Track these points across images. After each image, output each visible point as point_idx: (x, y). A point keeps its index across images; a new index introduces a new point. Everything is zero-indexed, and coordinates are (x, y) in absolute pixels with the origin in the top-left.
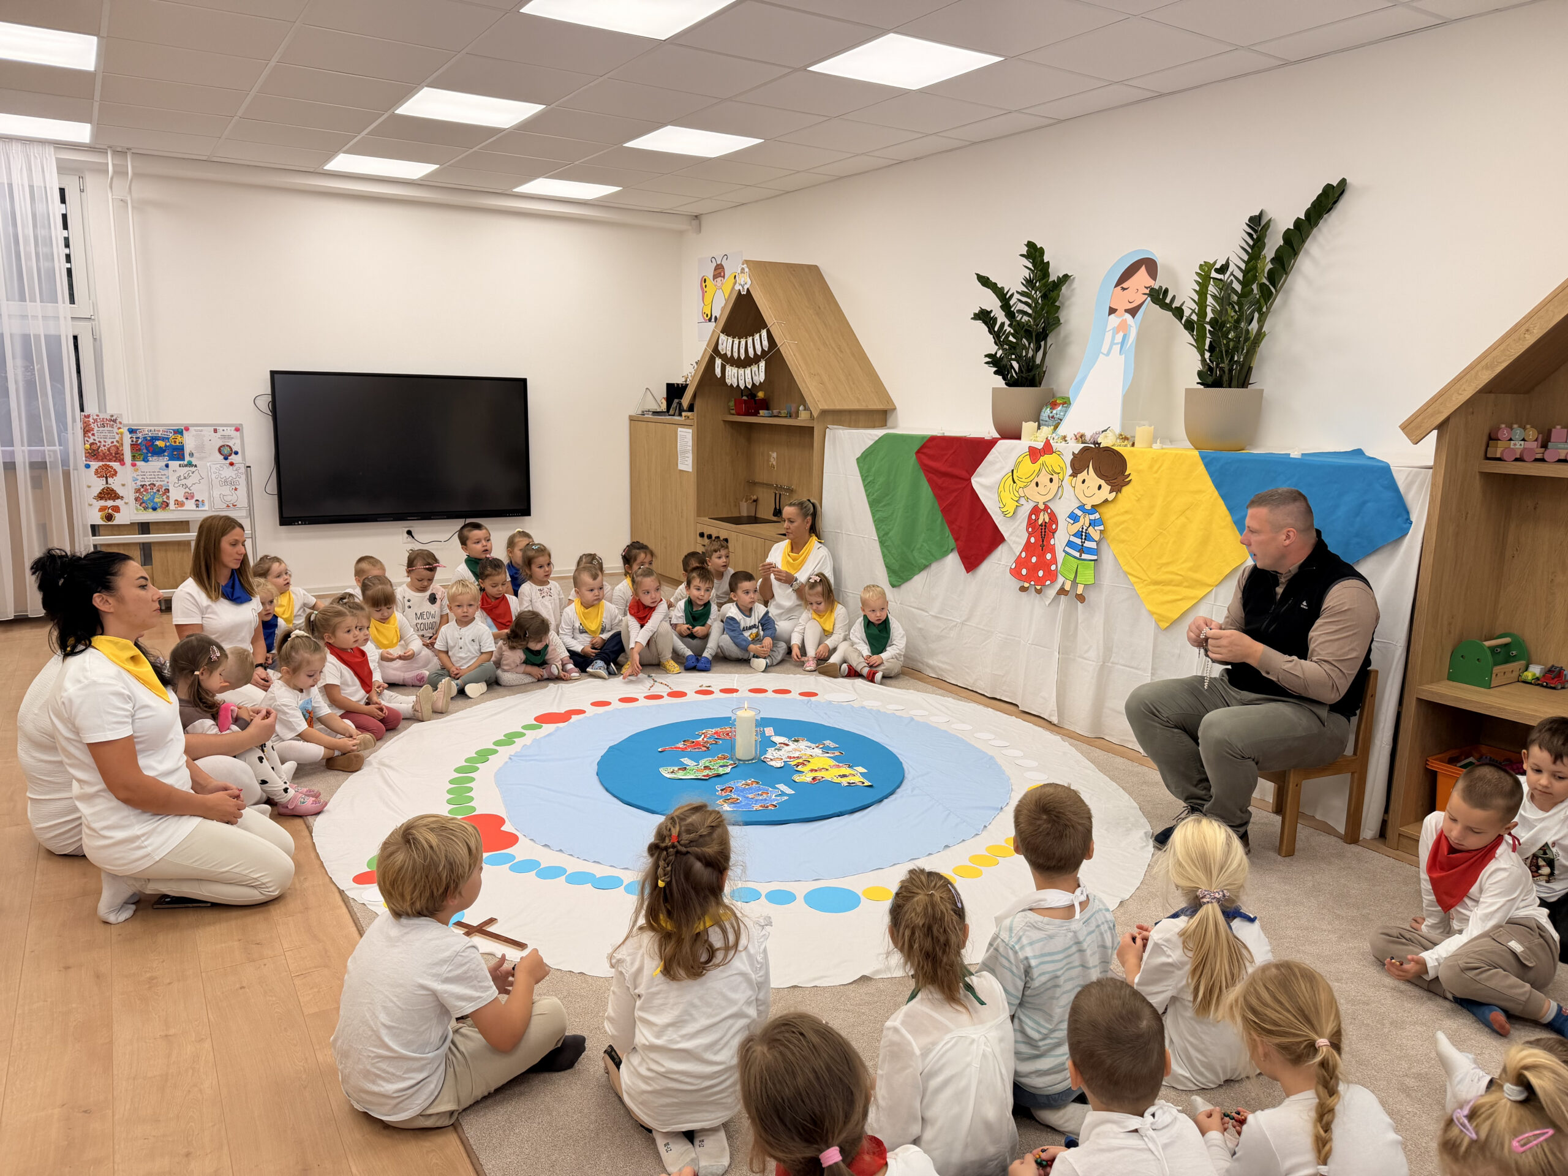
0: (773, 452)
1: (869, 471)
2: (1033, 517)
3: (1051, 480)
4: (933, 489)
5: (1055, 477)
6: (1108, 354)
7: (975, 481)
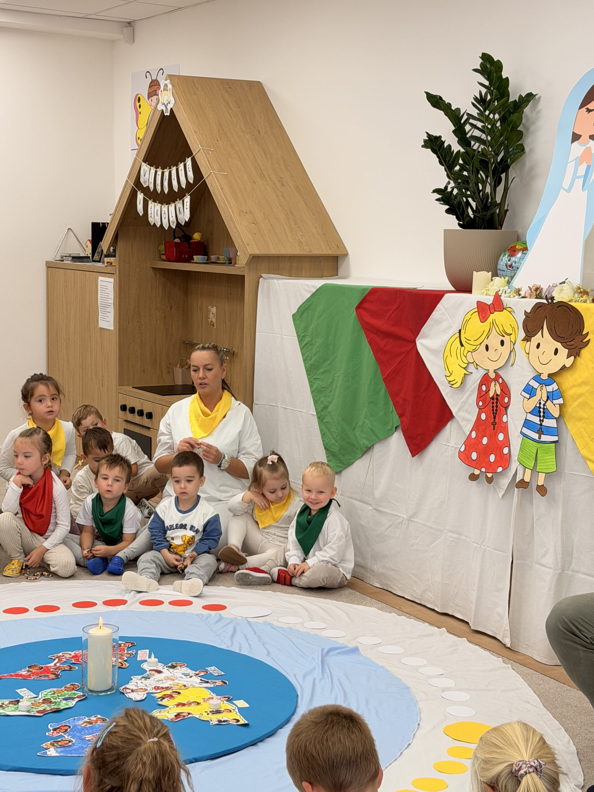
0: (212, 306)
1: (306, 329)
2: (484, 388)
3: (502, 343)
4: (375, 353)
5: (506, 339)
6: (569, 191)
7: (420, 343)
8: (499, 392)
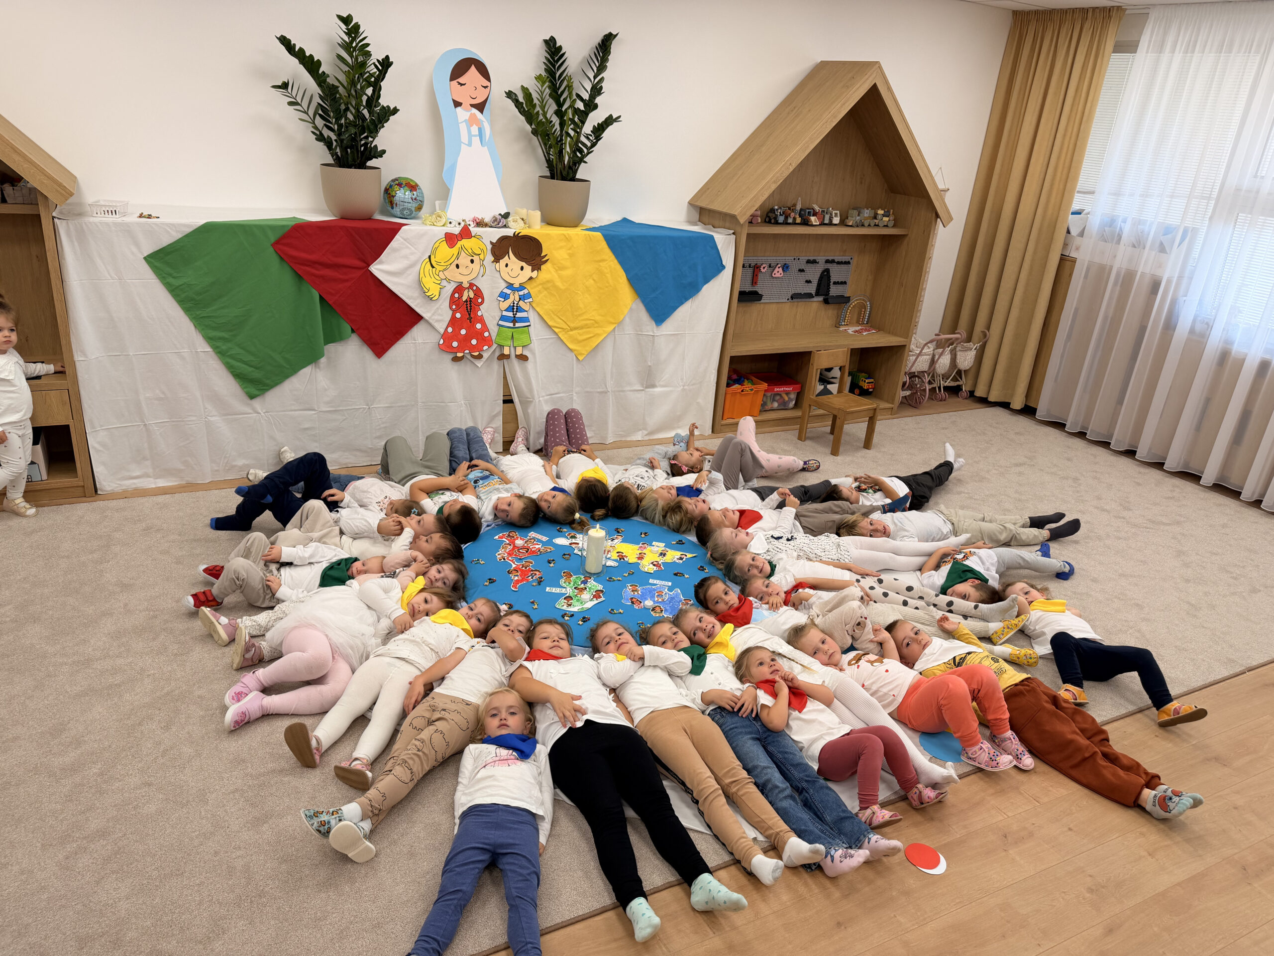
2: (456, 295)
3: (472, 261)
5: (476, 258)
6: (470, 144)
7: (377, 269)
8: (472, 295)
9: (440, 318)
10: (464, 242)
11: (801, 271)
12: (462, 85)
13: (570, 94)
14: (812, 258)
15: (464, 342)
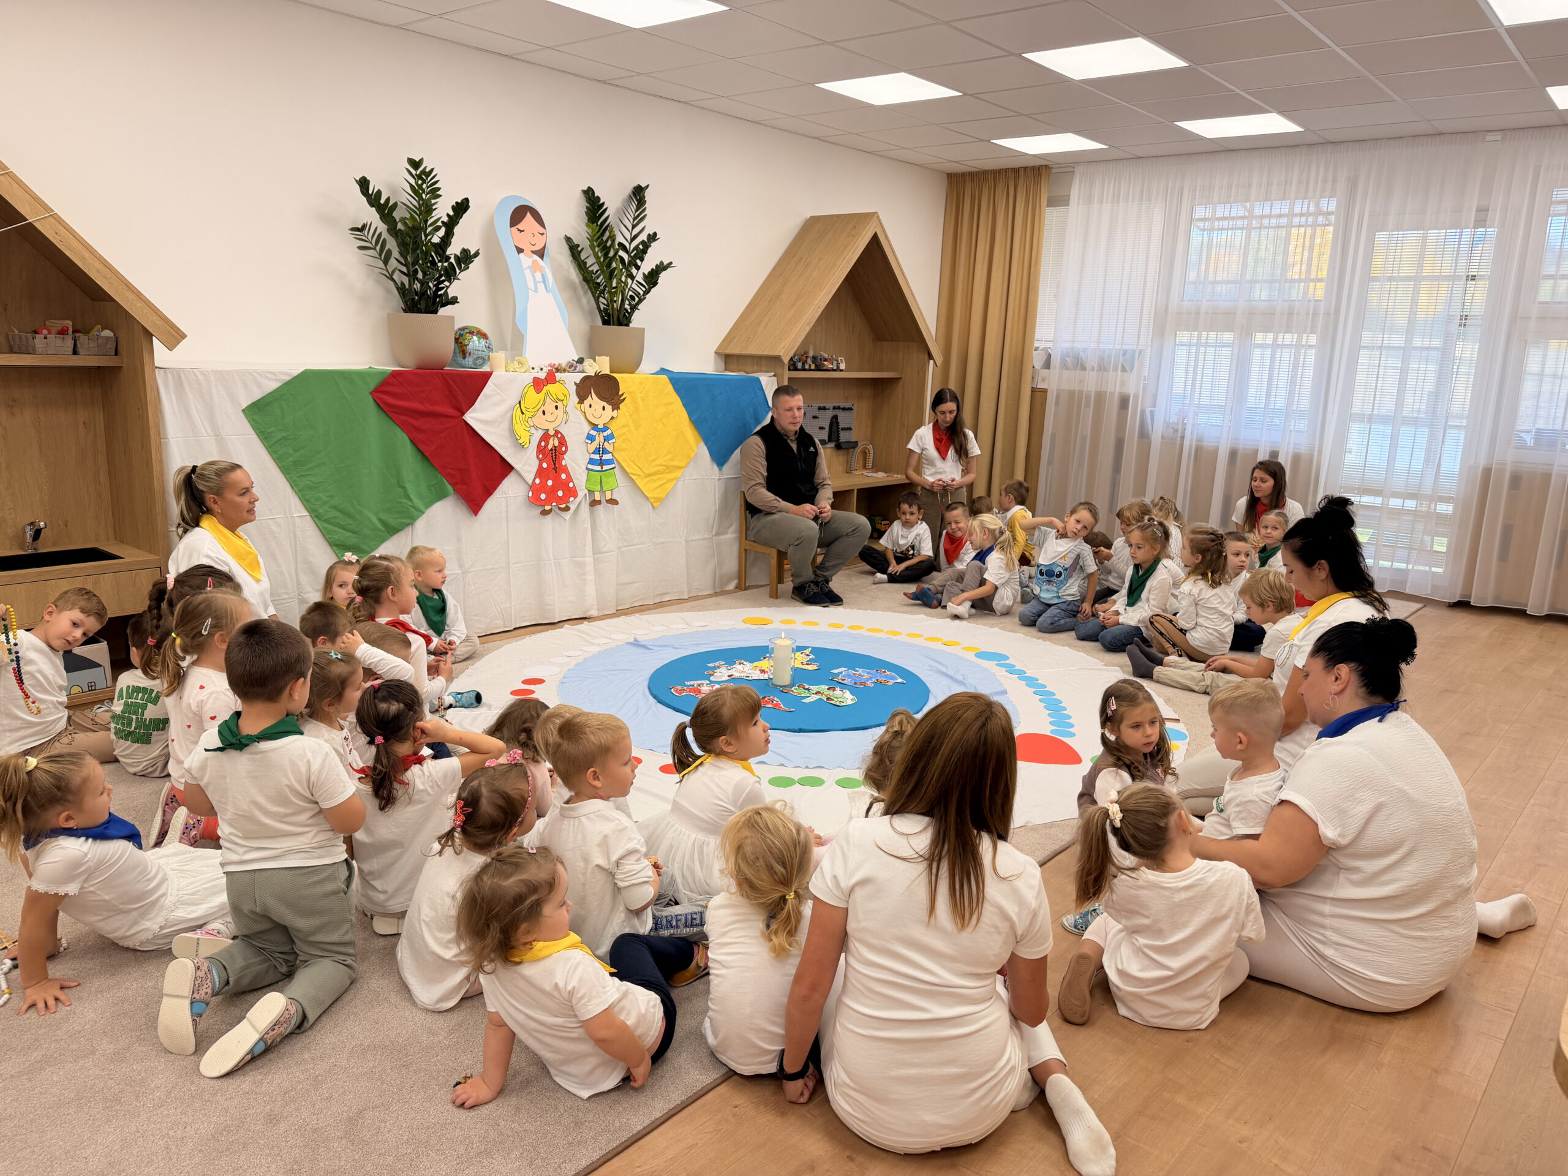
2: (543, 444)
3: (557, 407)
4: (407, 434)
5: (559, 404)
6: (536, 291)
7: (470, 417)
8: (557, 444)
9: (527, 468)
10: (549, 388)
11: (815, 417)
12: (521, 231)
13: (613, 241)
14: (822, 405)
15: (552, 493)
